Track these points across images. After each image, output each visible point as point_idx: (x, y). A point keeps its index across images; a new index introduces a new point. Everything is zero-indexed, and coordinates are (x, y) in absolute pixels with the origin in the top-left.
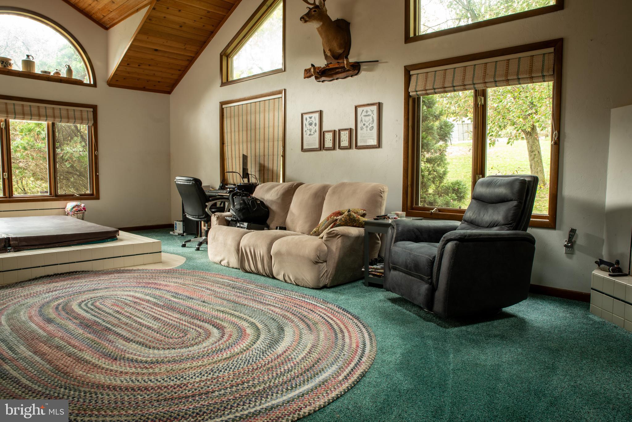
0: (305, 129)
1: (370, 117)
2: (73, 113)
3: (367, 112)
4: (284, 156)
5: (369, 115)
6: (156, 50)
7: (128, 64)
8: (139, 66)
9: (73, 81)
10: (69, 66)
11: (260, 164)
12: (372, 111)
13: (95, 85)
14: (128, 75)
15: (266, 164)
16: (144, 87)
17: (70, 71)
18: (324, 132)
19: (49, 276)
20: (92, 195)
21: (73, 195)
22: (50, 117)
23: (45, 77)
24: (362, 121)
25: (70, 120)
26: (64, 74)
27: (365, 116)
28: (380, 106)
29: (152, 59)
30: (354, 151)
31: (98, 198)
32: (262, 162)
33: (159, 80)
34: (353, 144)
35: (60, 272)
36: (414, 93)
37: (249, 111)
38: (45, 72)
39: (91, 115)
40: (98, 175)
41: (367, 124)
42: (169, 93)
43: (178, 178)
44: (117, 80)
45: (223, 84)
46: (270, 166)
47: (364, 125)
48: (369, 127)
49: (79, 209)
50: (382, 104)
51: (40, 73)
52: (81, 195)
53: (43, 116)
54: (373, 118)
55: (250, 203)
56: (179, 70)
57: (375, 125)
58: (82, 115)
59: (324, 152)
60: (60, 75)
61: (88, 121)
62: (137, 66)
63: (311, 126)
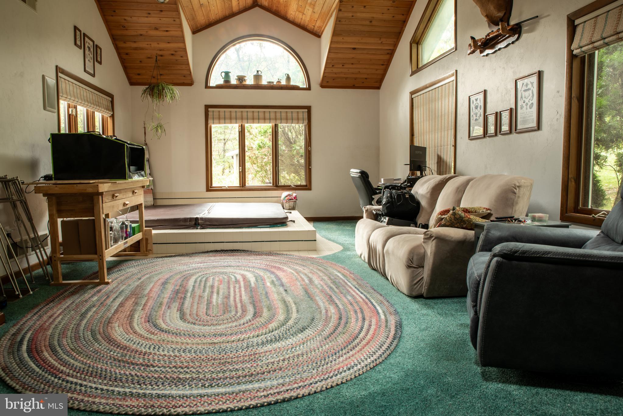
0: (472, 114)
1: (530, 92)
2: (291, 114)
3: (527, 85)
4: (455, 146)
5: (529, 89)
6: (354, 49)
7: (333, 66)
8: (343, 65)
9: (291, 87)
10: (288, 75)
11: (438, 156)
12: (532, 83)
13: (309, 88)
14: (336, 76)
15: (442, 156)
16: (354, 85)
17: (288, 78)
18: (487, 115)
19: (216, 251)
20: (306, 186)
21: (290, 186)
22: (273, 119)
23: (271, 87)
24: (522, 97)
25: (288, 121)
26: (283, 82)
27: (525, 91)
28: (540, 74)
29: (353, 58)
30: (514, 136)
31: (310, 189)
32: (439, 154)
33: (366, 76)
34: (513, 128)
35: (225, 249)
36: (578, 51)
37: (431, 99)
38: (270, 82)
39: (306, 115)
40: (311, 169)
41: (527, 101)
42: (379, 88)
43: (352, 170)
44: (328, 82)
45: (413, 73)
46: (445, 158)
47: (524, 102)
48: (529, 104)
49: (290, 198)
50: (543, 71)
51: (266, 83)
52: (297, 186)
53: (268, 119)
54: (533, 93)
55: (396, 197)
56: (382, 65)
57: (535, 101)
58: (298, 115)
59: (488, 139)
60: (281, 83)
61: (303, 120)
62: (341, 66)
63: (476, 110)
